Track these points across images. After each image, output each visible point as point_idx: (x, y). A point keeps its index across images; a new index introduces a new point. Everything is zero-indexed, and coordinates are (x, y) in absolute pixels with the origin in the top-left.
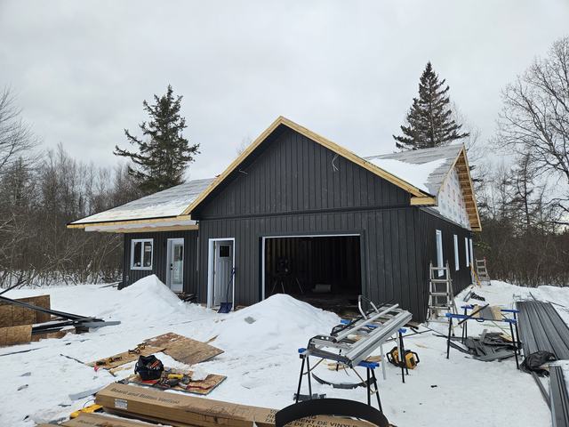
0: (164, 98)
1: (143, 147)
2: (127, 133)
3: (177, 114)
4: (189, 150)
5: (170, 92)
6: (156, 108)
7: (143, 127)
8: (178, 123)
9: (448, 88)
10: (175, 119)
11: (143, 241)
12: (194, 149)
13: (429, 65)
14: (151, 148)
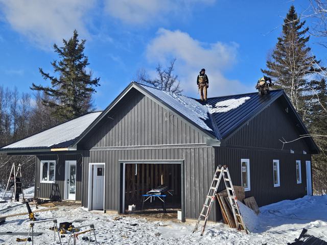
0: (70, 41)
1: (55, 81)
2: (41, 71)
3: (82, 53)
4: (91, 83)
5: (76, 35)
6: (65, 50)
7: (54, 65)
8: (82, 60)
9: (308, 29)
10: (80, 57)
11: (49, 162)
12: (95, 82)
13: (293, 8)
14: (60, 82)
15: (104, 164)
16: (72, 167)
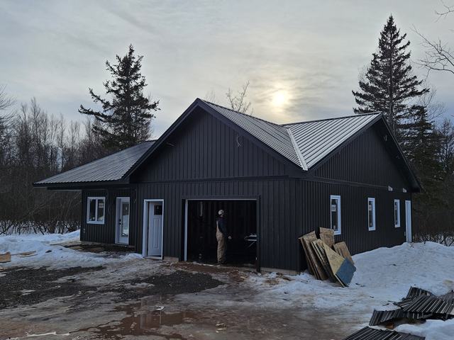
0: (125, 58)
1: (107, 105)
2: (91, 92)
3: (139, 72)
4: (149, 107)
5: (132, 51)
6: (118, 68)
7: (107, 86)
8: (139, 81)
9: (409, 43)
10: (136, 78)
11: (97, 198)
12: (154, 106)
13: (391, 19)
14: (113, 106)
15: (163, 200)
16: (125, 205)
